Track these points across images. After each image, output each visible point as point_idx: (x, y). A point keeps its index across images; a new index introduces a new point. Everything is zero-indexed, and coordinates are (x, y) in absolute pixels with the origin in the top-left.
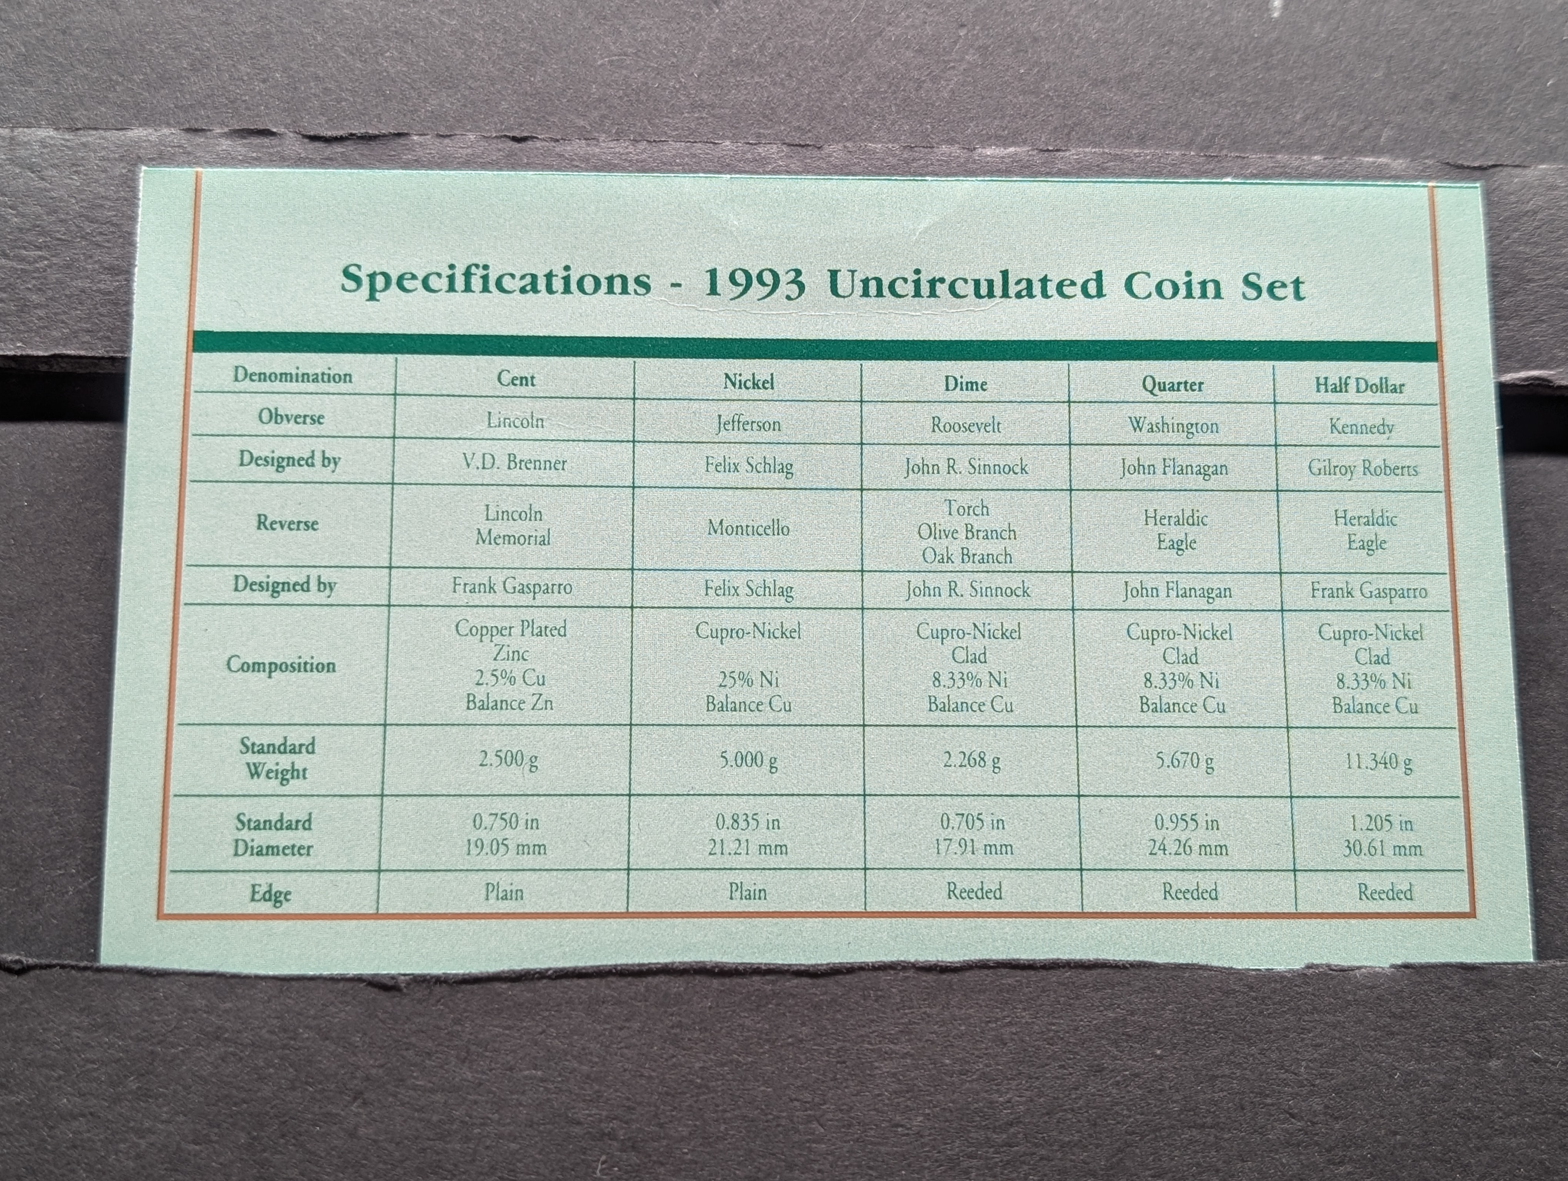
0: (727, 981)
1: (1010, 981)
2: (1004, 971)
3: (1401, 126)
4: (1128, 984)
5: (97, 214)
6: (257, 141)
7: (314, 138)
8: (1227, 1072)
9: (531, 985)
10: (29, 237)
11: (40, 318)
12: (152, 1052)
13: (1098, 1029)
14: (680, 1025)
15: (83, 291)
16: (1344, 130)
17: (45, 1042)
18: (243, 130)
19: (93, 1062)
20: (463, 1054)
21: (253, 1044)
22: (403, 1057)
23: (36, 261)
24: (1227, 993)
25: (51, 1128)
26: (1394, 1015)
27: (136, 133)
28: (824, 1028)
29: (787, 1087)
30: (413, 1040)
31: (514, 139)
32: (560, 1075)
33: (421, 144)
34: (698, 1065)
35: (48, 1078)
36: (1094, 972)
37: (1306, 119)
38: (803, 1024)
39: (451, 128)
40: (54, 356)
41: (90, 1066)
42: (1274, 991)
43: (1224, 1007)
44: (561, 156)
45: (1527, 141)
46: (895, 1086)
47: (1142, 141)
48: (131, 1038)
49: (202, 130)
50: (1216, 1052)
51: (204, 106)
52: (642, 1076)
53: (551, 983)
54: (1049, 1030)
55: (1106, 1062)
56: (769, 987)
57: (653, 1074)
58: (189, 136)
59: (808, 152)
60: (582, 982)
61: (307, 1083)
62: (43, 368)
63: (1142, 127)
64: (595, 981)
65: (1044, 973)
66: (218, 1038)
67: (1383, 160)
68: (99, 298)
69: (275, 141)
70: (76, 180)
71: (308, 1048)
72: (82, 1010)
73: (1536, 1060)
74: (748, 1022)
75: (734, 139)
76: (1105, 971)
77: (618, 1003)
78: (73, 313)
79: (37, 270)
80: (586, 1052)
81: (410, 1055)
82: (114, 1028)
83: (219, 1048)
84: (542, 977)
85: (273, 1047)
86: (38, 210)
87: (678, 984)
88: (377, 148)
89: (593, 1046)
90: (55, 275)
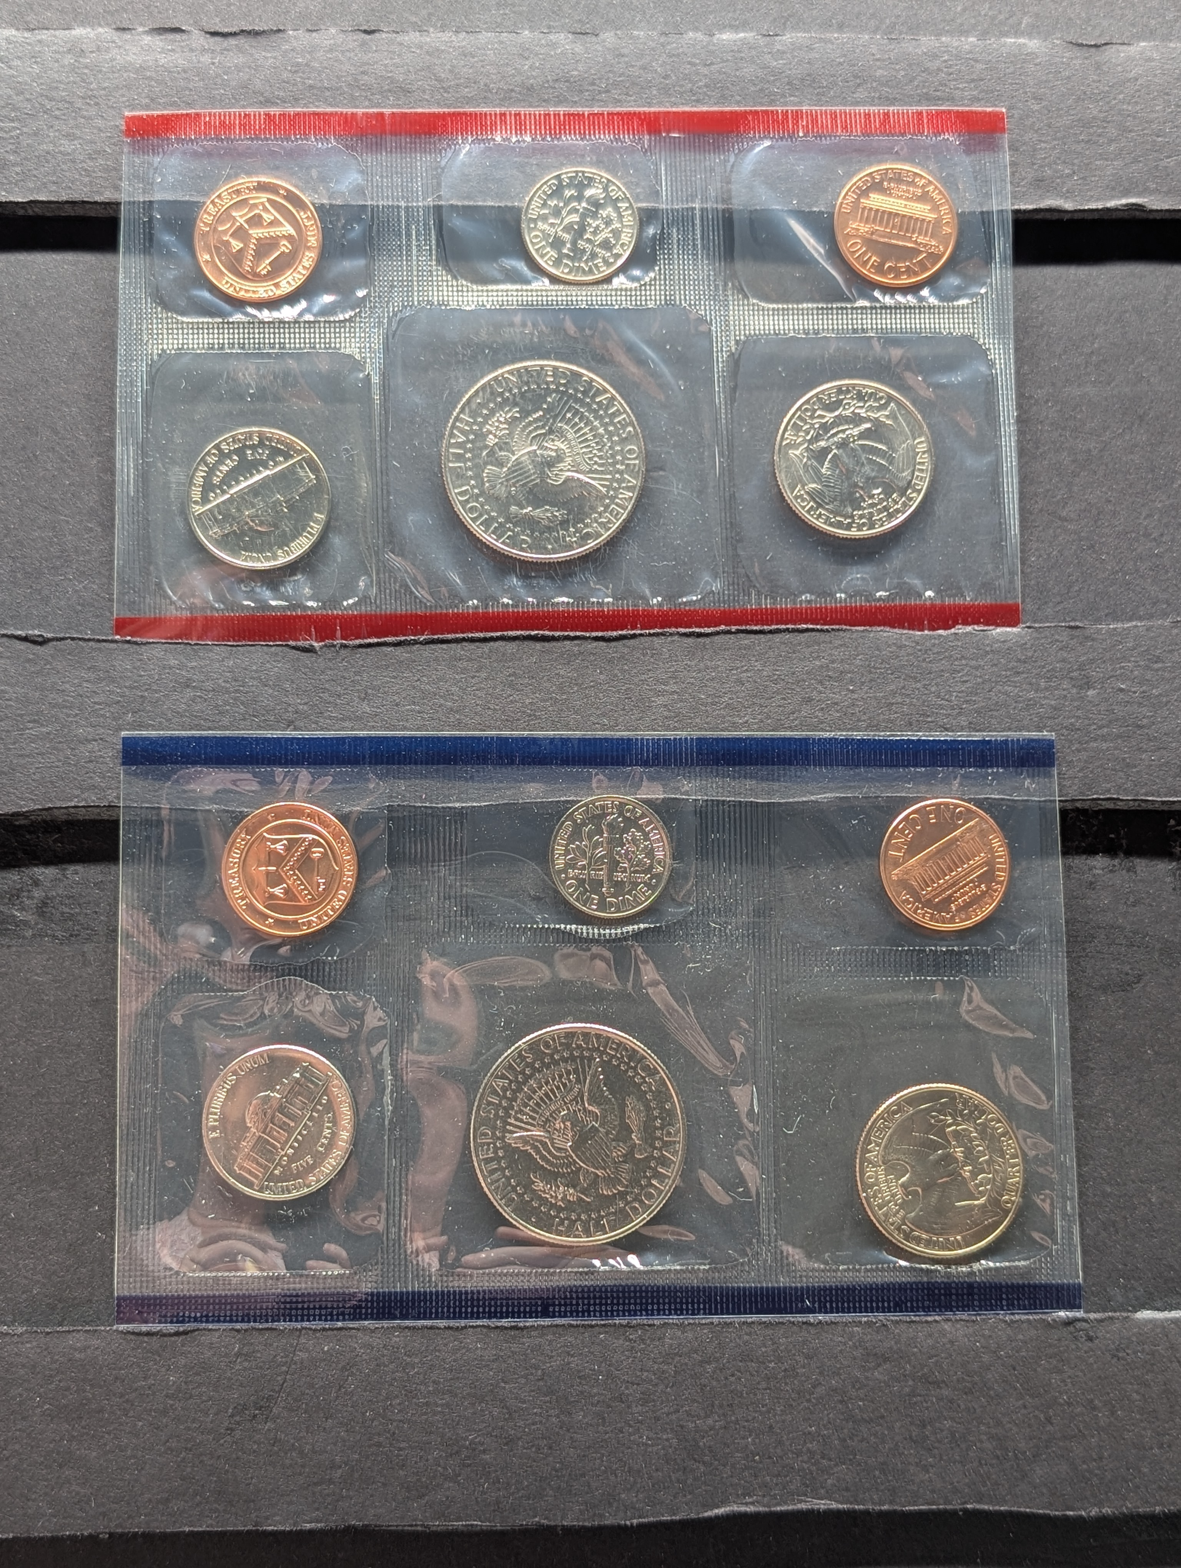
0: (546, 644)
1: (746, 642)
2: (742, 635)
3: (1037, 15)
4: (830, 642)
5: (54, 94)
6: (171, 36)
7: (214, 34)
8: (900, 700)
9: (408, 648)
11: (17, 174)
12: (142, 696)
13: (808, 673)
14: (514, 674)
15: (48, 153)
16: (993, 18)
17: (64, 691)
18: (159, 29)
19: (100, 704)
20: (363, 695)
21: (214, 690)
22: (321, 698)
23: (10, 131)
24: (900, 647)
25: (73, 749)
26: (1019, 660)
27: (79, 32)
28: (616, 675)
29: (590, 715)
30: (327, 686)
31: (365, 32)
32: (432, 709)
33: (296, 37)
34: (527, 701)
35: (68, 716)
36: (806, 634)
37: (964, 10)
38: (601, 673)
39: (316, 24)
40: (31, 202)
41: (98, 707)
42: (934, 645)
43: (898, 657)
44: (401, 44)
45: (1133, 25)
47: (841, 27)
48: (126, 687)
49: (129, 29)
50: (893, 687)
51: (126, 11)
52: (489, 708)
53: (422, 647)
54: (774, 675)
55: (815, 695)
56: (576, 649)
57: (498, 707)
58: (118, 33)
59: (588, 39)
60: (444, 646)
61: (254, 716)
62: (21, 212)
63: (840, 17)
64: (453, 646)
65: (770, 636)
66: (188, 686)
67: (1022, 40)
68: (60, 157)
69: (184, 37)
70: (36, 69)
71: (253, 692)
72: (89, 669)
73: (1122, 690)
74: (562, 672)
75: (532, 29)
76: (813, 634)
77: (470, 660)
78: (42, 170)
79: (12, 137)
80: (449, 693)
81: (326, 696)
82: (113, 680)
83: (189, 693)
84: (416, 642)
85: (228, 692)
86: (10, 92)
87: (511, 647)
88: (262, 40)
89: (454, 689)
90: (26, 141)
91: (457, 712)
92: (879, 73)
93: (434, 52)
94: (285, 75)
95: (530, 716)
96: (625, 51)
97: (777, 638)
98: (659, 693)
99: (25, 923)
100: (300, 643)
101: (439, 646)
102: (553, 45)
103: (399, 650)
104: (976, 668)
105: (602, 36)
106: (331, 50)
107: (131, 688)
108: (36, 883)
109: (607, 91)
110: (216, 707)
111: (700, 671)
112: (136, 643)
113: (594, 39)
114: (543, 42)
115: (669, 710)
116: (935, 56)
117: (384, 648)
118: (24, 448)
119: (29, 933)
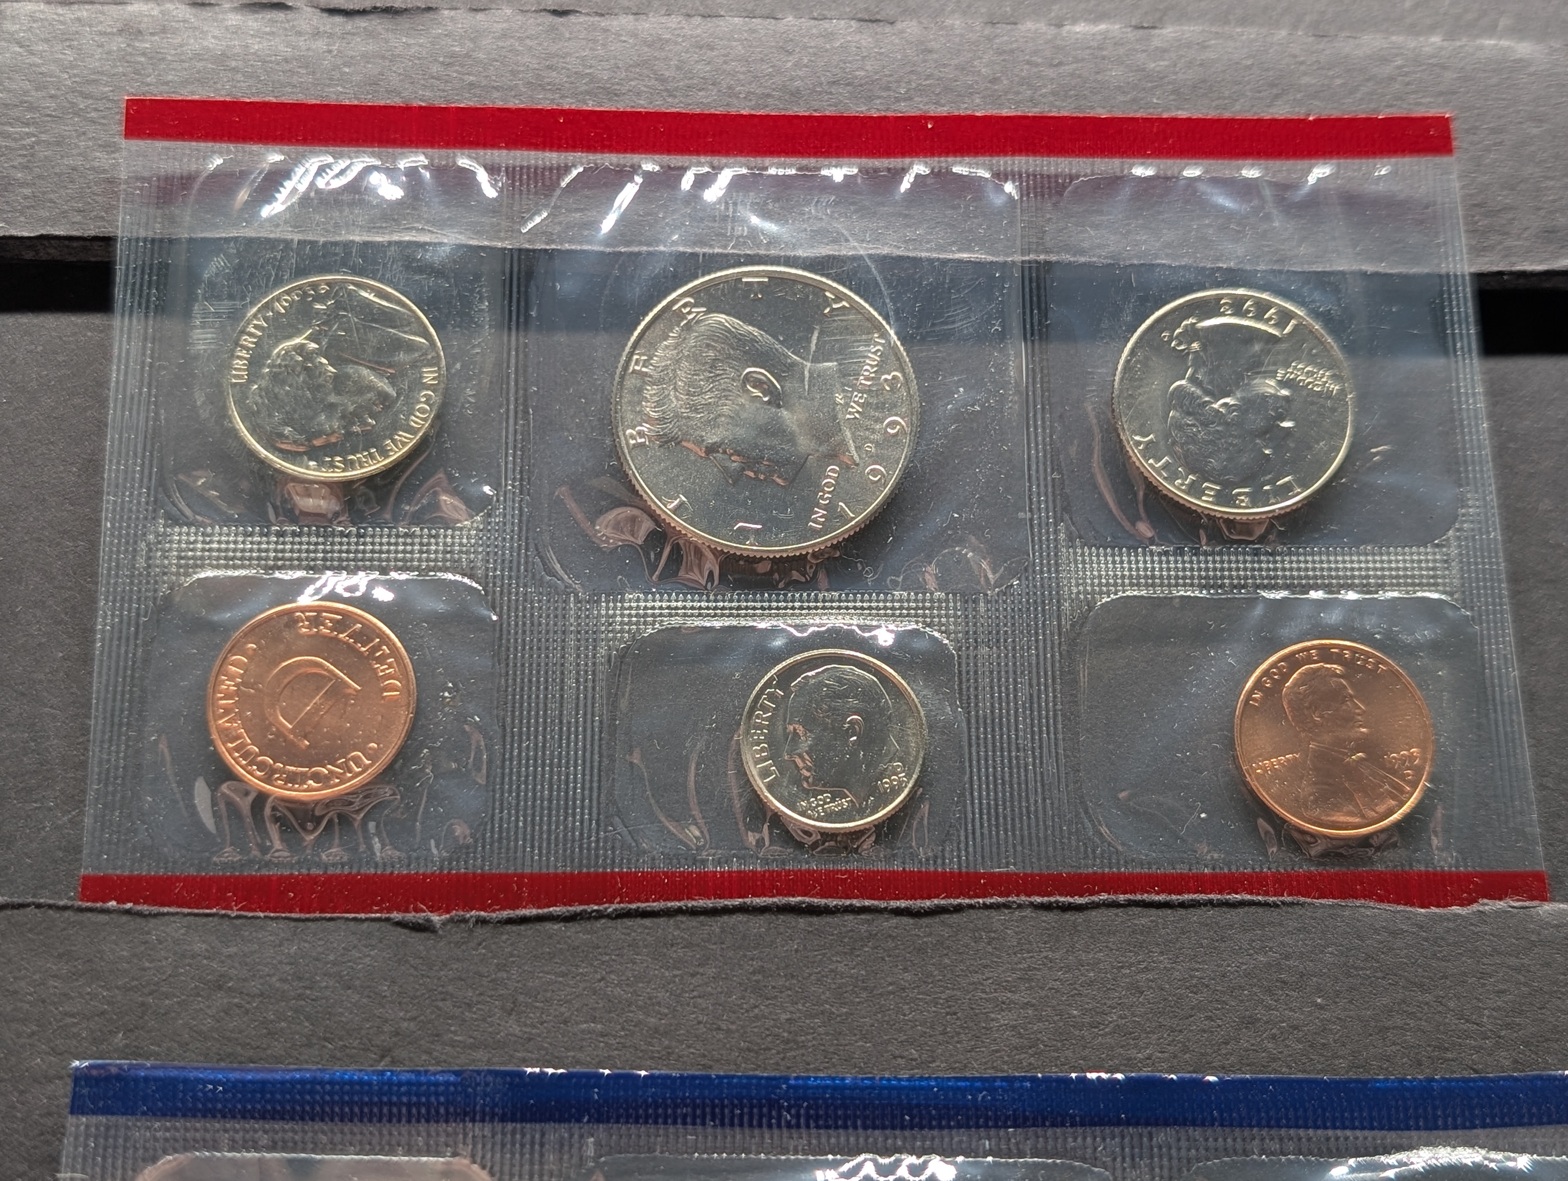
0: (815, 920)
1: (1143, 921)
2: (1137, 910)
4: (1281, 925)
5: (91, 89)
6: (271, 15)
7: (333, 11)
8: (1399, 1023)
9: (588, 925)
10: (15, 113)
11: (26, 198)
12: (143, 1004)
13: (1247, 975)
14: (761, 970)
15: (74, 169)
17: (16, 992)
18: (255, 4)
19: (73, 1016)
20: (509, 1005)
21: (262, 995)
22: (439, 1009)
23: (22, 139)
24: (1394, 934)
25: (22, 1092)
27: (137, 8)
28: (931, 975)
29: (889, 1042)
30: (450, 988)
31: (555, 13)
32: (623, 1029)
33: (452, 19)
34: (784, 1017)
35: (19, 1035)
36: (1241, 911)
38: (905, 970)
39: (483, 2)
40: (42, 237)
41: (69, 1020)
42: (1448, 931)
43: (1391, 949)
44: (607, 31)
46: (1015, 1041)
47: (1245, 20)
48: (118, 988)
49: (210, 4)
50: (1387, 1000)
52: (719, 1029)
53: (610, 923)
54: (1192, 977)
55: (1260, 1012)
56: (864, 928)
57: (733, 1027)
58: (194, 10)
59: (880, 28)
60: (647, 922)
61: (326, 1039)
62: (29, 255)
64: (662, 921)
65: (1182, 912)
66: (220, 988)
67: (1505, 43)
69: (291, 15)
70: (70, 56)
71: (327, 999)
72: (60, 956)
74: (841, 968)
75: (797, 15)
76: (1253, 909)
77: (689, 945)
78: (63, 192)
79: (24, 147)
80: (653, 1002)
81: (447, 1006)
82: (97, 976)
83: (221, 1000)
84: (600, 915)
85: (284, 997)
86: (27, 86)
87: (758, 924)
88: (404, 22)
89: (661, 995)
90: (43, 153)
91: (666, 1034)
92: (1305, 80)
93: (656, 43)
94: (435, 69)
95: (787, 1042)
96: (933, 45)
97: (1194, 915)
100: (410, 916)
101: (639, 921)
102: (829, 36)
103: (573, 928)
105: (900, 25)
106: (504, 36)
107: (126, 988)
109: (910, 99)
111: (1069, 969)
112: (140, 914)
113: (888, 29)
114: (814, 31)
115: (1021, 1036)
116: (1384, 60)
117: (548, 926)
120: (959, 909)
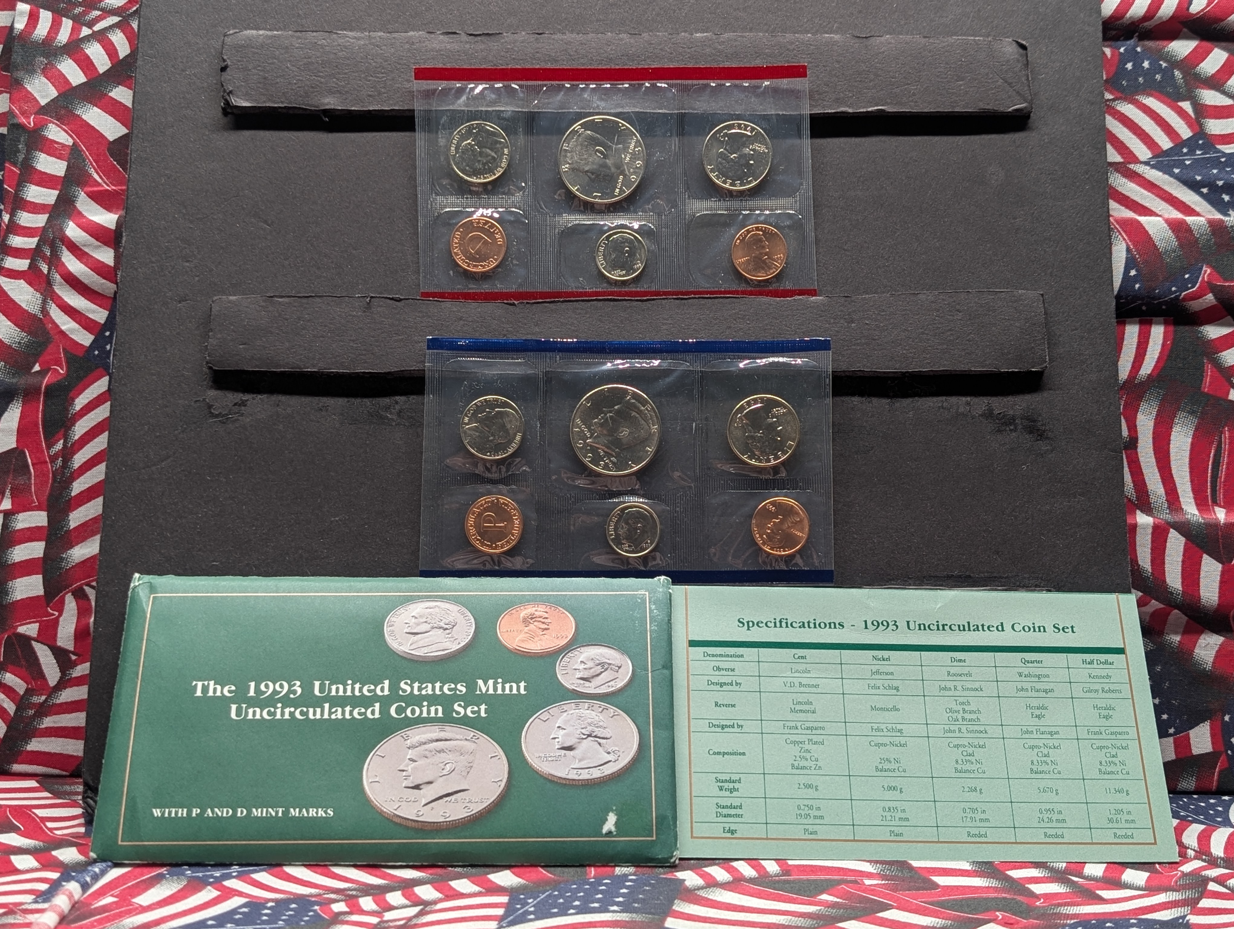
0: (615, 302)
3: (841, 23)
4: (740, 303)
5: (401, 62)
6: (452, 36)
7: (471, 35)
9: (556, 304)
10: (379, 70)
11: (386, 98)
13: (730, 316)
14: (601, 316)
15: (399, 88)
16: (821, 24)
18: (447, 32)
20: (536, 324)
21: (472, 321)
22: (518, 325)
23: (382, 78)
24: (770, 305)
26: (822, 311)
27: (411, 33)
28: (645, 316)
29: (634, 332)
30: (520, 320)
31: (538, 34)
32: (565, 330)
33: (507, 36)
34: (607, 327)
36: (730, 299)
37: (808, 21)
38: (639, 315)
39: (515, 30)
40: (391, 110)
42: (785, 304)
43: (768, 309)
44: (554, 39)
45: (885, 27)
47: (751, 30)
49: (433, 32)
50: (767, 322)
51: (431, 23)
52: (591, 330)
53: (561, 304)
54: (715, 316)
55: (732, 325)
56: (628, 305)
58: (429, 34)
59: (637, 36)
62: (386, 114)
63: (751, 25)
64: (575, 303)
65: (714, 300)
66: (461, 320)
67: (832, 35)
68: (404, 90)
69: (458, 36)
70: (393, 50)
71: (489, 322)
72: (420, 312)
73: (867, 324)
74: (622, 314)
75: (611, 32)
76: (733, 299)
77: (582, 309)
78: (396, 95)
79: (383, 81)
80: (573, 324)
81: (520, 324)
82: (429, 317)
83: (462, 322)
84: (559, 301)
85: (478, 322)
86: (381, 60)
87: (600, 304)
88: (492, 38)
89: (575, 322)
90: (389, 83)
91: (576, 331)
92: (767, 51)
93: (569, 43)
94: (502, 54)
95: (608, 333)
96: (653, 42)
97: (716, 300)
98: (663, 324)
99: (393, 419)
100: (509, 302)
101: (569, 303)
102: (622, 40)
103: (552, 305)
104: (803, 314)
105: (643, 35)
106: (522, 42)
107: (437, 320)
108: (397, 403)
109: (645, 60)
110: (474, 328)
111: (682, 315)
112: (439, 301)
113: (639, 36)
114: (616, 38)
115: (668, 331)
116: (793, 43)
117: (545, 304)
118: (389, 218)
119: (394, 424)
120: (654, 300)
